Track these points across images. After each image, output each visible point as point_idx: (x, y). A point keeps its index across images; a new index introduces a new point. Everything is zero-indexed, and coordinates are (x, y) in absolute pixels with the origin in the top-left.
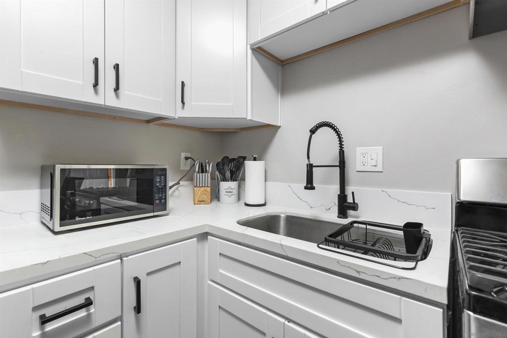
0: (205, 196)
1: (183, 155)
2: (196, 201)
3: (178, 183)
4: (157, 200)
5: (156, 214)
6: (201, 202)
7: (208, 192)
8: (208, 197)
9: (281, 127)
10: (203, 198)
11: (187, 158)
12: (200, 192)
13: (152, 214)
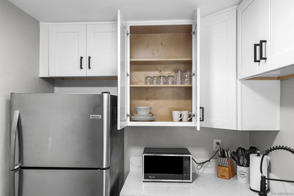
0: (224, 173)
1: (215, 141)
2: (219, 176)
3: (209, 161)
4: (185, 173)
5: (184, 181)
6: (222, 177)
7: (227, 170)
8: (227, 175)
9: (280, 131)
10: (224, 174)
11: (218, 143)
12: (222, 170)
13: (182, 181)
